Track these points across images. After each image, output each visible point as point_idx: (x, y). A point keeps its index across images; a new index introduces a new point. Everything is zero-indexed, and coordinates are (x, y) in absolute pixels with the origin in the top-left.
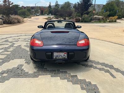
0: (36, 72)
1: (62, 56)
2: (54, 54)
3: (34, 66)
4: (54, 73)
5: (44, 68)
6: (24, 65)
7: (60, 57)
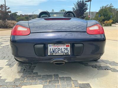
0: (19, 79)
1: (63, 50)
2: (49, 48)
3: (18, 69)
4: (48, 81)
5: (34, 72)
6: (3, 68)
7: (60, 52)
